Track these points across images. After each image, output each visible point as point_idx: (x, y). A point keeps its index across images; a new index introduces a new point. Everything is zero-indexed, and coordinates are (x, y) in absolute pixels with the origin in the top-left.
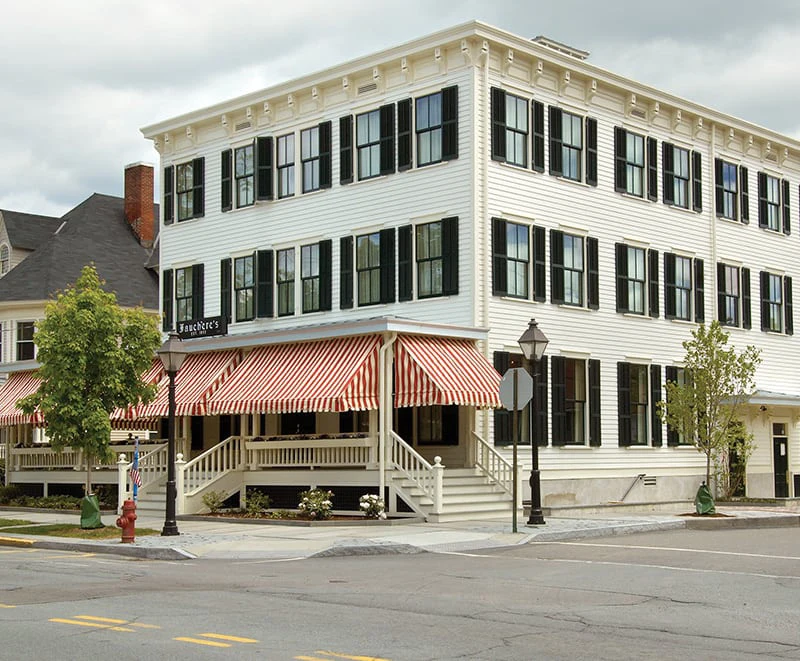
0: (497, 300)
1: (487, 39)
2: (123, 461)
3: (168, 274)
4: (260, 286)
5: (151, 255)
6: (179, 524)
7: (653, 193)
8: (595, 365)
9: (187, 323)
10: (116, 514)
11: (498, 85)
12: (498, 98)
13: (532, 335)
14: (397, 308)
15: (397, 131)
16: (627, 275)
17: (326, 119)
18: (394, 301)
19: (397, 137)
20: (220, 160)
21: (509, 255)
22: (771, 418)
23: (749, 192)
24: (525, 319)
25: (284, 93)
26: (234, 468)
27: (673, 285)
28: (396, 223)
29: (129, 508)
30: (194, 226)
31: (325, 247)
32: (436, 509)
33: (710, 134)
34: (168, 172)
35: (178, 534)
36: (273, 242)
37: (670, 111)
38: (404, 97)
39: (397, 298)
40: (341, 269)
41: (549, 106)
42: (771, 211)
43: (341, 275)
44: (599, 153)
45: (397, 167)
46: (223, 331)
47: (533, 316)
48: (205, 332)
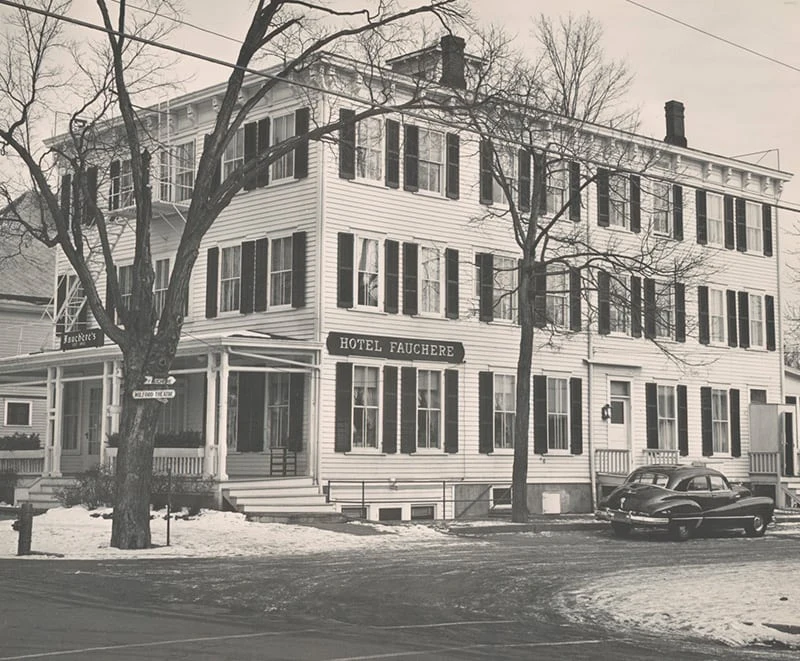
0: (342, 311)
3: (63, 279)
9: (70, 335)
11: (347, 106)
14: (253, 318)
15: (257, 149)
16: (492, 284)
18: (252, 311)
20: (110, 172)
28: (255, 236)
34: (65, 180)
38: (264, 117)
39: (254, 308)
41: (405, 124)
43: (207, 285)
44: (461, 167)
45: (257, 183)
46: (99, 343)
48: (84, 344)
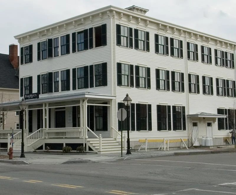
0: (119, 87)
1: (114, 10)
2: (9, 136)
3: (22, 79)
4: (49, 83)
5: (17, 72)
6: (25, 154)
7: (167, 53)
8: (150, 106)
9: (27, 95)
10: (7, 151)
11: (118, 23)
12: (118, 27)
13: (127, 98)
14: (89, 90)
15: (89, 37)
16: (159, 78)
17: (68, 34)
18: (88, 88)
19: (89, 39)
20: (37, 46)
21: (122, 73)
22: (206, 121)
23: (198, 51)
24: (125, 94)
25: (56, 26)
26: (41, 138)
27: (174, 81)
28: (89, 64)
29: (11, 149)
30: (29, 65)
31: (68, 71)
32: (100, 150)
33: (185, 35)
34: (22, 49)
35: (25, 157)
36: (53, 70)
37: (172, 28)
38: (91, 27)
39: (89, 87)
40: (73, 78)
41: (134, 29)
42: (205, 57)
43: (73, 80)
44: (150, 42)
45: (89, 47)
46: (38, 97)
47: (127, 93)
48: (32, 98)
